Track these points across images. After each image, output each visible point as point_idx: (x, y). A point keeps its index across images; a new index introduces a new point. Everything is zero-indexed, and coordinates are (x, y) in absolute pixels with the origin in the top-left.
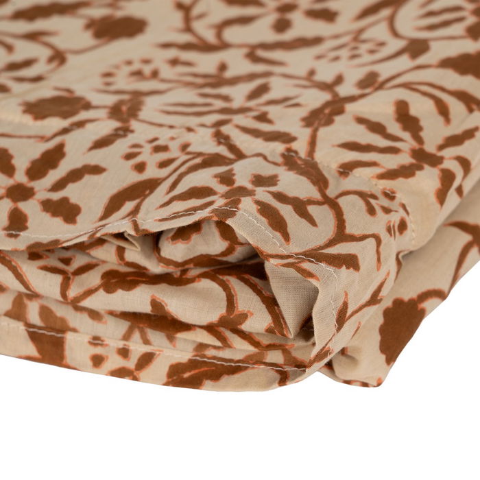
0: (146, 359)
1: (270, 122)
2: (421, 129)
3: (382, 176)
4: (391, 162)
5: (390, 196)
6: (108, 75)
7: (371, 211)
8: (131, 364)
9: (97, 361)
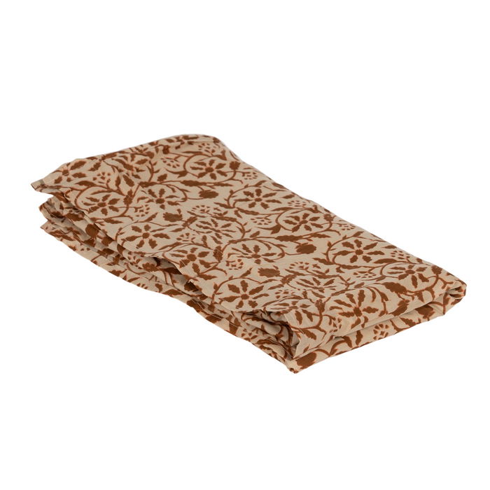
0: (255, 337)
1: (323, 292)
2: (363, 301)
3: (340, 314)
4: (346, 309)
5: (339, 321)
6: (293, 265)
7: (330, 323)
8: (250, 337)
9: (243, 335)
